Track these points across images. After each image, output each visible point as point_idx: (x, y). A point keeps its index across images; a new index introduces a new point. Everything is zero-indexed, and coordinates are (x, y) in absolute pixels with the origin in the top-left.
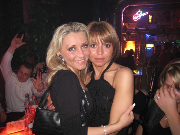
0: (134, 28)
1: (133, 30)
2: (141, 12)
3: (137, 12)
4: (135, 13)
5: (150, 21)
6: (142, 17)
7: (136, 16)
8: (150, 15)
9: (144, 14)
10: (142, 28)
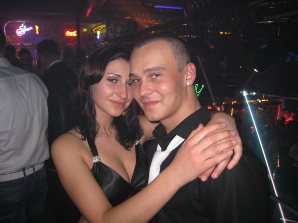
0: (19, 44)
1: (19, 46)
2: (25, 27)
3: (21, 27)
4: (19, 28)
5: (37, 33)
6: (26, 32)
7: (20, 30)
8: (36, 26)
9: (28, 29)
10: (28, 44)
